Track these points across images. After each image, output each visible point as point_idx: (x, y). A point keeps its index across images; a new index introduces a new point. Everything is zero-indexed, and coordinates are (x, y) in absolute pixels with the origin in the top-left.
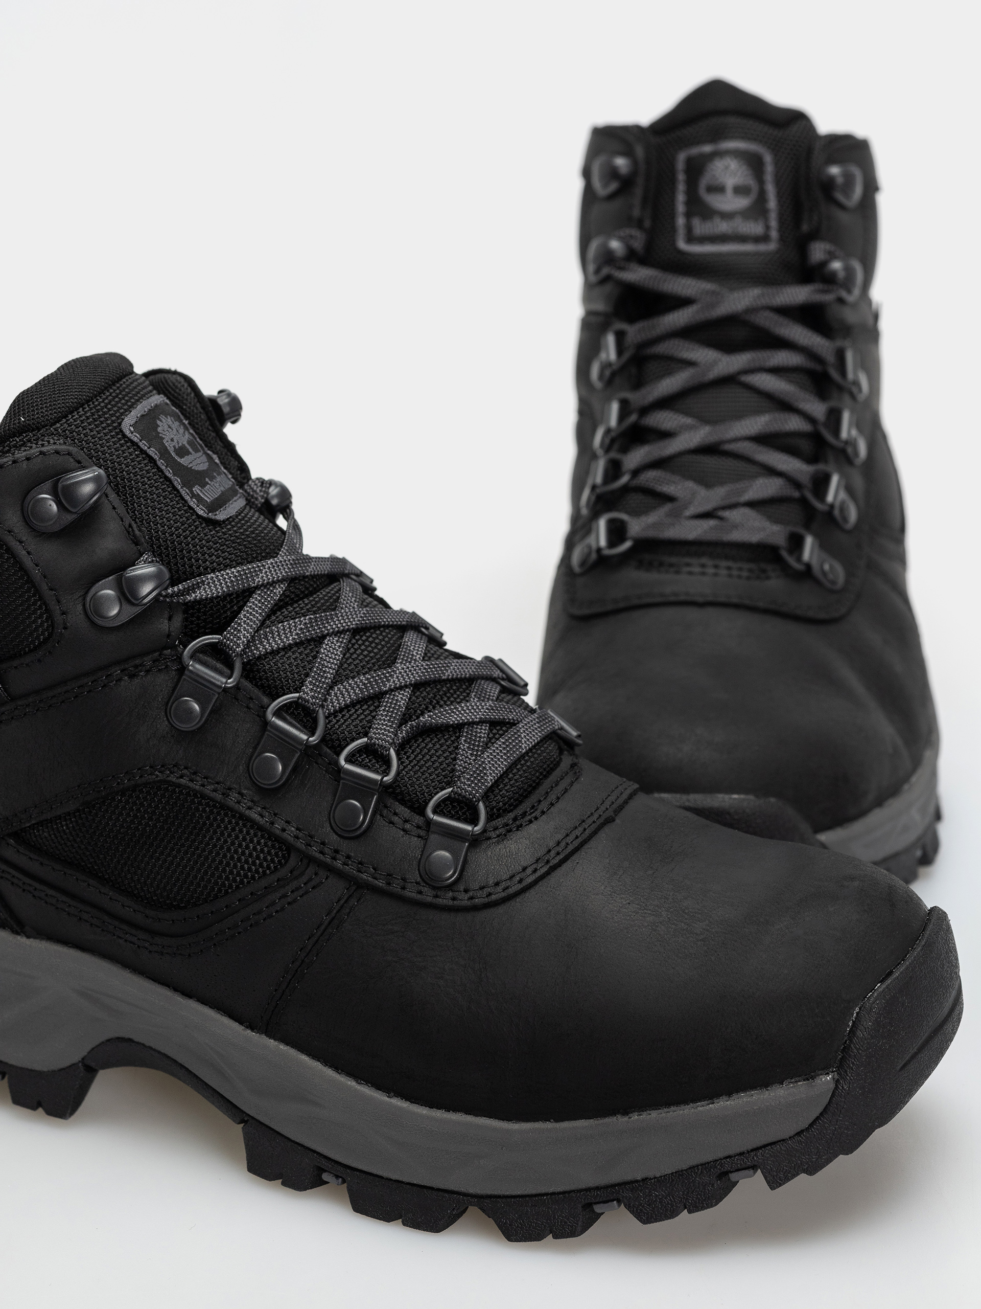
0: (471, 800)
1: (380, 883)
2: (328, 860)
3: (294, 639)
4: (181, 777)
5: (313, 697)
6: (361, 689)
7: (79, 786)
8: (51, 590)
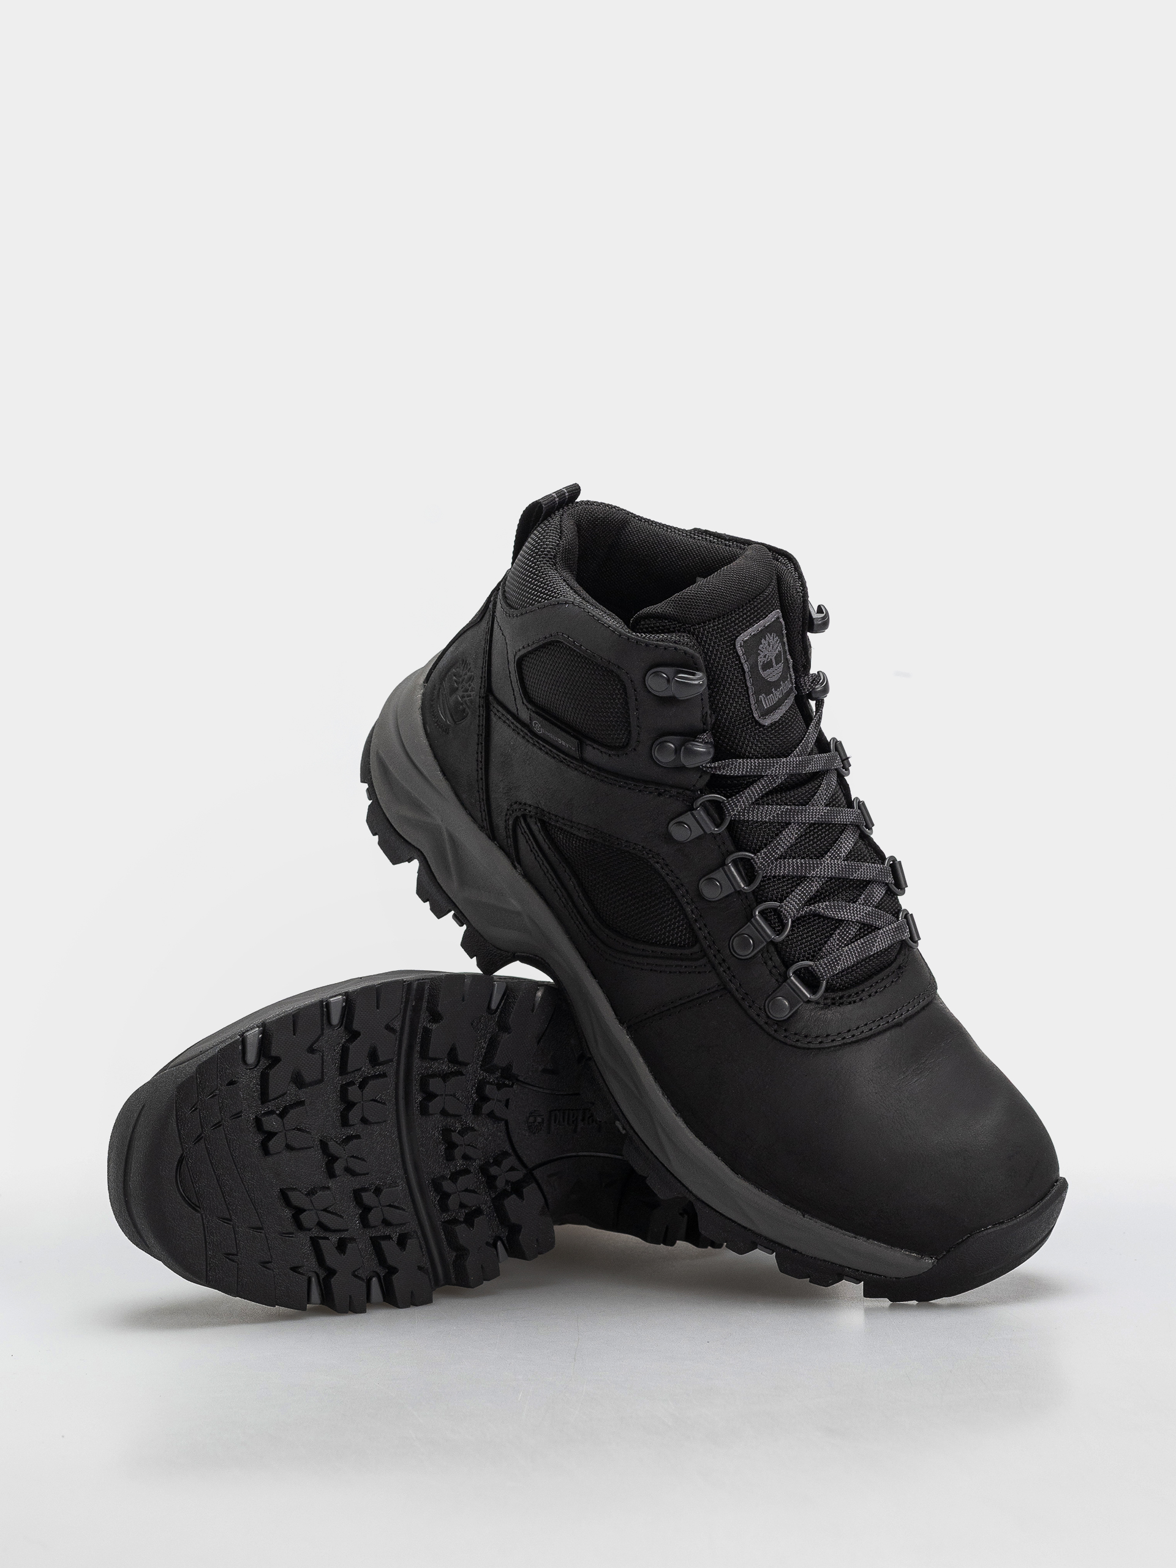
0: (819, 978)
1: (739, 996)
2: (717, 962)
3: (770, 818)
4: (658, 863)
5: (761, 863)
6: (793, 869)
7: (595, 829)
8: (638, 726)
